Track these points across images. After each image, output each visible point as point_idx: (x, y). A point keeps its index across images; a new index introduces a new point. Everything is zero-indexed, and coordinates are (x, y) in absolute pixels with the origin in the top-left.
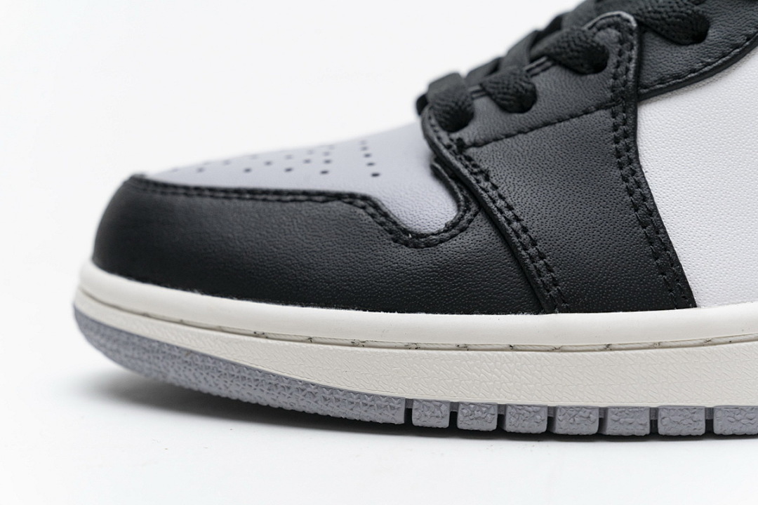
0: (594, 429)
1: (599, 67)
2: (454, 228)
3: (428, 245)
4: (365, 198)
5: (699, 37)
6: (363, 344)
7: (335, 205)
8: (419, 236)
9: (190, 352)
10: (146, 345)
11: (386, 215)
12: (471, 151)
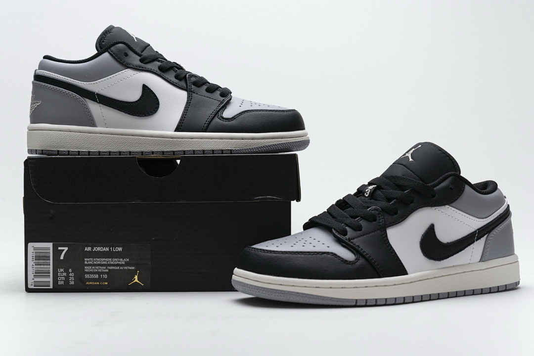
0: (402, 302)
1: (375, 220)
2: (357, 260)
3: (353, 264)
4: (332, 253)
5: (396, 213)
6: (344, 288)
7: (325, 255)
8: (350, 262)
9: (298, 293)
10: (283, 292)
11: (339, 257)
12: (352, 241)
